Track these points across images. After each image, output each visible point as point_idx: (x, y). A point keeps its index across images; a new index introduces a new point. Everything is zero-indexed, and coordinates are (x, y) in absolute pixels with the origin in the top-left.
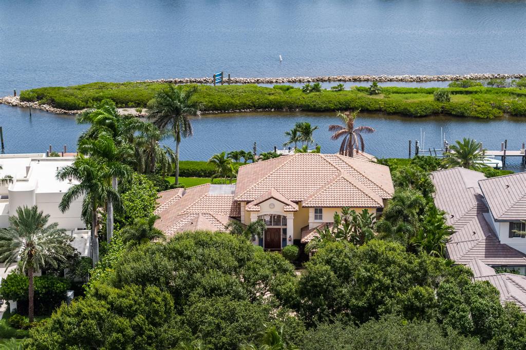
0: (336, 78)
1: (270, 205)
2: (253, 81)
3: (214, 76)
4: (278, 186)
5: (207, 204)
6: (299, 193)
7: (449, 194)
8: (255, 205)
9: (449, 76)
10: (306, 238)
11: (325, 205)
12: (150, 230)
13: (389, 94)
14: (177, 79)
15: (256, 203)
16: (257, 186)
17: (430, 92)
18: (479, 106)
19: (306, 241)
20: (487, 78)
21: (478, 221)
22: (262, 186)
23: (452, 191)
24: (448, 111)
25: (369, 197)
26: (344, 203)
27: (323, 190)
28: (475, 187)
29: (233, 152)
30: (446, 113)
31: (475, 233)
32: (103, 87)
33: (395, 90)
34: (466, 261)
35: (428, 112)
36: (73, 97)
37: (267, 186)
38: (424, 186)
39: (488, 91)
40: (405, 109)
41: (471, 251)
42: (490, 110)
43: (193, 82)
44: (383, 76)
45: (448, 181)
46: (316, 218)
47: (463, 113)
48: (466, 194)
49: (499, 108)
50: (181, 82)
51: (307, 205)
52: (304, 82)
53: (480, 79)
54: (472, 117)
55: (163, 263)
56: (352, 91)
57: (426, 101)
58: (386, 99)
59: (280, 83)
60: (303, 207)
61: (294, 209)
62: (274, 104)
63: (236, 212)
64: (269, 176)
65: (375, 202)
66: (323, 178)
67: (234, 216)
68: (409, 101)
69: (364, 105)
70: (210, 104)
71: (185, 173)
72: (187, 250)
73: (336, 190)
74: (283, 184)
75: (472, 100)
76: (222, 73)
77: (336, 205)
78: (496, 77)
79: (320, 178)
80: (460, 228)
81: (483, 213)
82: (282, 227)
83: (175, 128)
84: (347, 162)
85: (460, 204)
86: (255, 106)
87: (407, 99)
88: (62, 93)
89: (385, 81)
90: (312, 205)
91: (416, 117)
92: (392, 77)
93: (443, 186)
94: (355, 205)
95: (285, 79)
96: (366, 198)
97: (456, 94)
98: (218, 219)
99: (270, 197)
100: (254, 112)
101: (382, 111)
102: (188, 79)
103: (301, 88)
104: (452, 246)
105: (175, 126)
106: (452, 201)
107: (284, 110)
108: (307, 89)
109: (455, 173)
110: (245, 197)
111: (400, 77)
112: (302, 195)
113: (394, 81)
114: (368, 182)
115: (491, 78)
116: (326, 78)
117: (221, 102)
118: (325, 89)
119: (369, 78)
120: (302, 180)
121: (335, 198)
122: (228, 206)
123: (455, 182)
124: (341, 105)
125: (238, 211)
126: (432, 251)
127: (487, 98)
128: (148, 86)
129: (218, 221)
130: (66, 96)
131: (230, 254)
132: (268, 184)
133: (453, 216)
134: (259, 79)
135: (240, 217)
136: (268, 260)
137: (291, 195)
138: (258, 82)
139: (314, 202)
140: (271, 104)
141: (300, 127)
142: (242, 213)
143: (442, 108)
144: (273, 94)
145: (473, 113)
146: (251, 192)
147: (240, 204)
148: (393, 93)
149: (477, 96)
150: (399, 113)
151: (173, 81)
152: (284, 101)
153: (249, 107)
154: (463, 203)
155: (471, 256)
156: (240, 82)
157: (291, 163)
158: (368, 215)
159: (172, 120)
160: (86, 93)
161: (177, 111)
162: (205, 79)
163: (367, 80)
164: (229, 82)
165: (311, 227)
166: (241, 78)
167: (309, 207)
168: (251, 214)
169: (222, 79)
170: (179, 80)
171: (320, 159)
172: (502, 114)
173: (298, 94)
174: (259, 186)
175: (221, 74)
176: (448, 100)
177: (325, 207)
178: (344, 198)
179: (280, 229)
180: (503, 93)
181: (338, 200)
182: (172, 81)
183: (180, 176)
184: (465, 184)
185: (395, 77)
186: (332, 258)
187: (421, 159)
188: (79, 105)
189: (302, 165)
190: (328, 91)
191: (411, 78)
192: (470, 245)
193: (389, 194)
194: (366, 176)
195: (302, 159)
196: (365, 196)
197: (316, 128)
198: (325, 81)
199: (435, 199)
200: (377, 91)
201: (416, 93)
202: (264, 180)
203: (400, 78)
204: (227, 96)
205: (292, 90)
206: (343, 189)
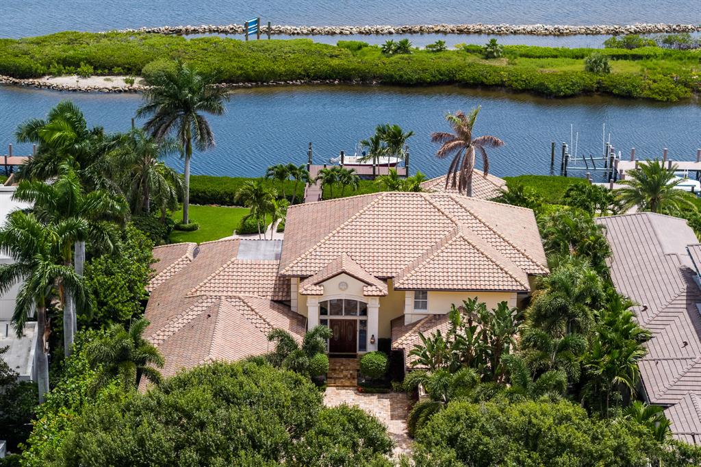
0: (433, 28)
1: (339, 284)
2: (305, 31)
3: (246, 25)
4: (353, 250)
5: (234, 277)
6: (389, 262)
7: (635, 262)
8: (315, 284)
9: (603, 27)
10: (399, 341)
11: (433, 287)
12: (137, 346)
13: (515, 58)
14: (189, 27)
15: (316, 281)
16: (318, 249)
17: (578, 56)
18: (655, 81)
19: (400, 347)
20: (661, 31)
21: (689, 321)
22: (327, 249)
23: (639, 257)
24: (608, 88)
25: (506, 273)
26: (464, 282)
27: (428, 260)
28: (679, 254)
29: (276, 167)
30: (604, 92)
31: (686, 344)
32: (73, 40)
33: (523, 51)
34: (675, 397)
35: (577, 89)
36: (27, 57)
37: (336, 250)
38: (595, 248)
39: (666, 56)
40: (542, 84)
41: (683, 379)
42: (671, 88)
43: (214, 31)
44: (504, 26)
45: (631, 238)
46: (416, 306)
47: (629, 92)
48: (665, 264)
49: (686, 84)
50: (195, 31)
51: (402, 286)
52: (383, 34)
53: (650, 32)
54: (643, 98)
55: (154, 436)
56: (458, 52)
57: (573, 72)
58: (511, 67)
59: (346, 34)
60: (396, 289)
61: (381, 291)
62: (339, 73)
63: (283, 292)
64: (338, 233)
65: (516, 281)
66: (428, 236)
67: (280, 298)
68: (547, 70)
69: (477, 76)
70: (239, 72)
71: (199, 197)
72: (198, 409)
73: (451, 259)
74: (362, 246)
75: (643, 70)
76: (259, 19)
77: (451, 287)
78: (674, 29)
79: (424, 236)
80: (658, 331)
81: (697, 304)
82: (358, 318)
83: (183, 134)
84: (468, 209)
85: (656, 285)
86: (308, 76)
87: (542, 67)
88: (10, 51)
89: (506, 34)
90: (411, 287)
91: (557, 97)
92: (516, 28)
93: (623, 245)
94: (482, 287)
95: (354, 29)
96: (501, 275)
97: (617, 59)
98: (253, 307)
99: (340, 271)
100: (308, 85)
101: (505, 87)
102: (206, 27)
103: (380, 46)
104: (647, 367)
105: (183, 130)
106: (641, 277)
107: (354, 82)
108: (389, 49)
109: (642, 223)
110: (299, 268)
111: (530, 28)
112: (393, 266)
113: (520, 34)
114: (502, 244)
115: (667, 32)
116: (417, 28)
117: (256, 69)
118: (417, 48)
119: (483, 28)
120: (393, 239)
121: (450, 274)
122: (270, 283)
123: (643, 239)
124: (441, 75)
125: (286, 290)
126: (616, 378)
127: (665, 66)
128: (145, 39)
129: (253, 310)
130: (17, 56)
131: (277, 419)
132: (336, 246)
133: (646, 308)
134: (314, 27)
135: (290, 301)
136: (343, 425)
137: (375, 266)
138: (312, 32)
139: (414, 282)
140: (335, 73)
141: (384, 133)
142: (293, 296)
143: (598, 83)
144: (336, 56)
145: (645, 92)
146: (308, 261)
147: (289, 280)
148: (522, 56)
149: (650, 63)
150: (532, 89)
151: (184, 29)
152: (354, 69)
153: (300, 77)
154: (662, 284)
155: (682, 388)
156: (286, 33)
157: (376, 209)
158: (507, 312)
159: (178, 120)
160: (47, 50)
161: (187, 107)
162: (232, 27)
163: (479, 32)
164: (269, 32)
165: (408, 321)
166: (287, 27)
167: (405, 289)
168: (308, 299)
169: (258, 28)
170: (193, 28)
171: (423, 202)
172: (689, 94)
173: (376, 55)
174: (322, 249)
175: (257, 22)
176: (607, 70)
177: (432, 290)
178: (463, 274)
179: (355, 321)
180: (689, 58)
181: (454, 278)
182: (181, 30)
183: (191, 202)
184: (661, 246)
185: (522, 27)
186: (459, 433)
187: (581, 190)
188: (36, 71)
189: (393, 213)
190: (421, 51)
191: (546, 29)
192: (680, 368)
193: (537, 266)
194: (499, 233)
195: (393, 202)
196: (499, 270)
197: (410, 134)
198: (415, 32)
199: (611, 269)
200: (495, 54)
201: (556, 57)
202: (329, 240)
203: (529, 30)
204: (266, 59)
205: (366, 48)
206: (463, 258)
